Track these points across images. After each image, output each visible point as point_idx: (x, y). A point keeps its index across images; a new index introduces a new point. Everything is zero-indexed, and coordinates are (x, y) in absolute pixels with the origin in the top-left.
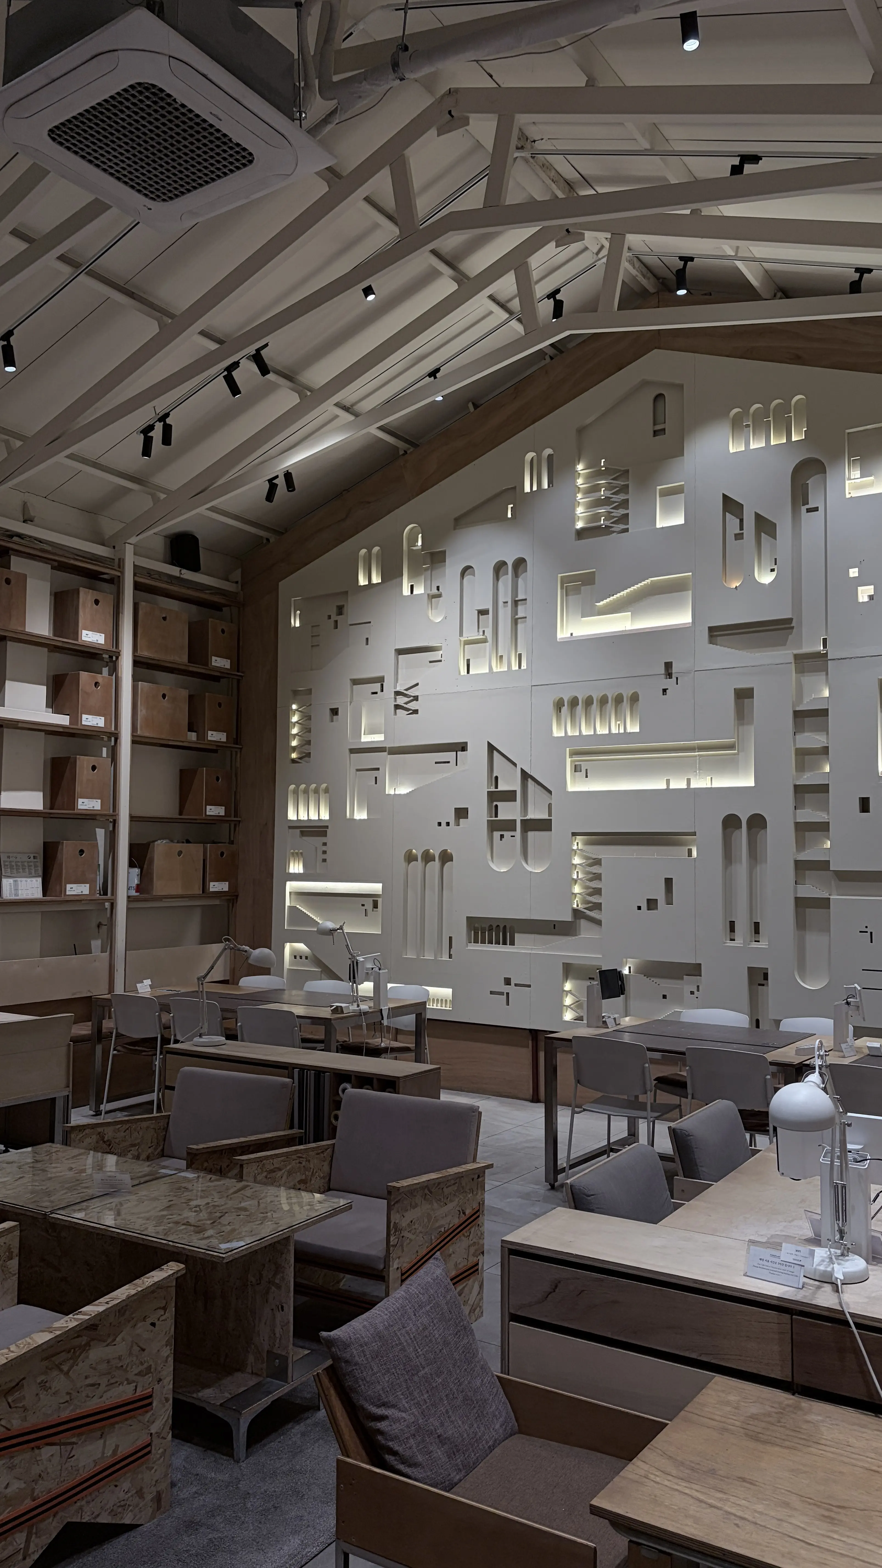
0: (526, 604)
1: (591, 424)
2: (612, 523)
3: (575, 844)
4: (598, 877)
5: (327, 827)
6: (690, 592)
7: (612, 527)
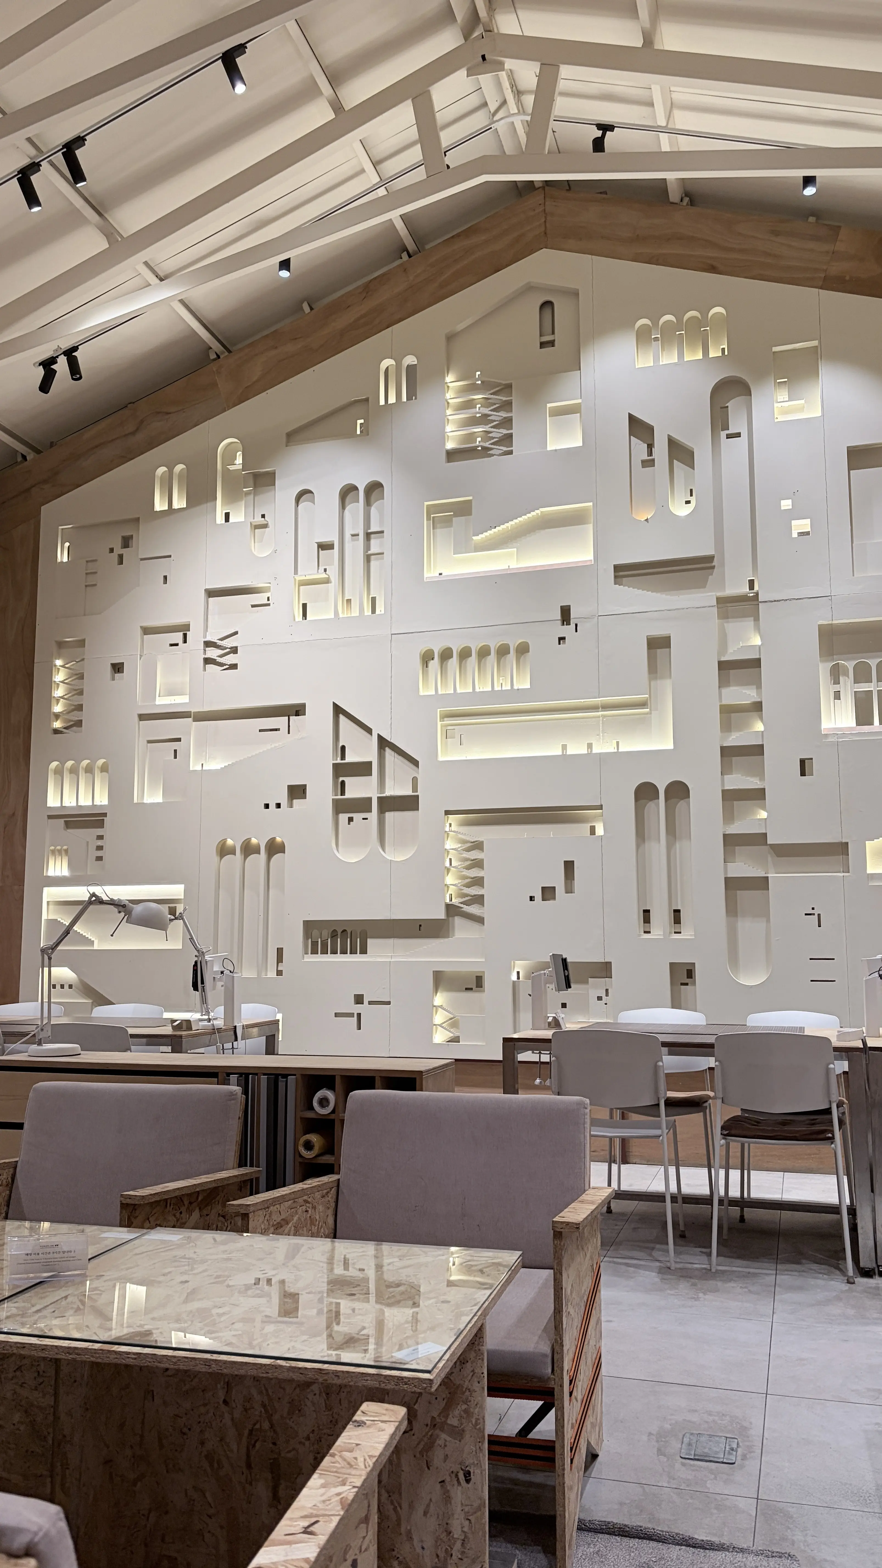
0: (383, 537)
1: (462, 331)
2: (491, 444)
3: (448, 825)
4: (478, 864)
5: (105, 815)
6: (590, 527)
7: (491, 449)
